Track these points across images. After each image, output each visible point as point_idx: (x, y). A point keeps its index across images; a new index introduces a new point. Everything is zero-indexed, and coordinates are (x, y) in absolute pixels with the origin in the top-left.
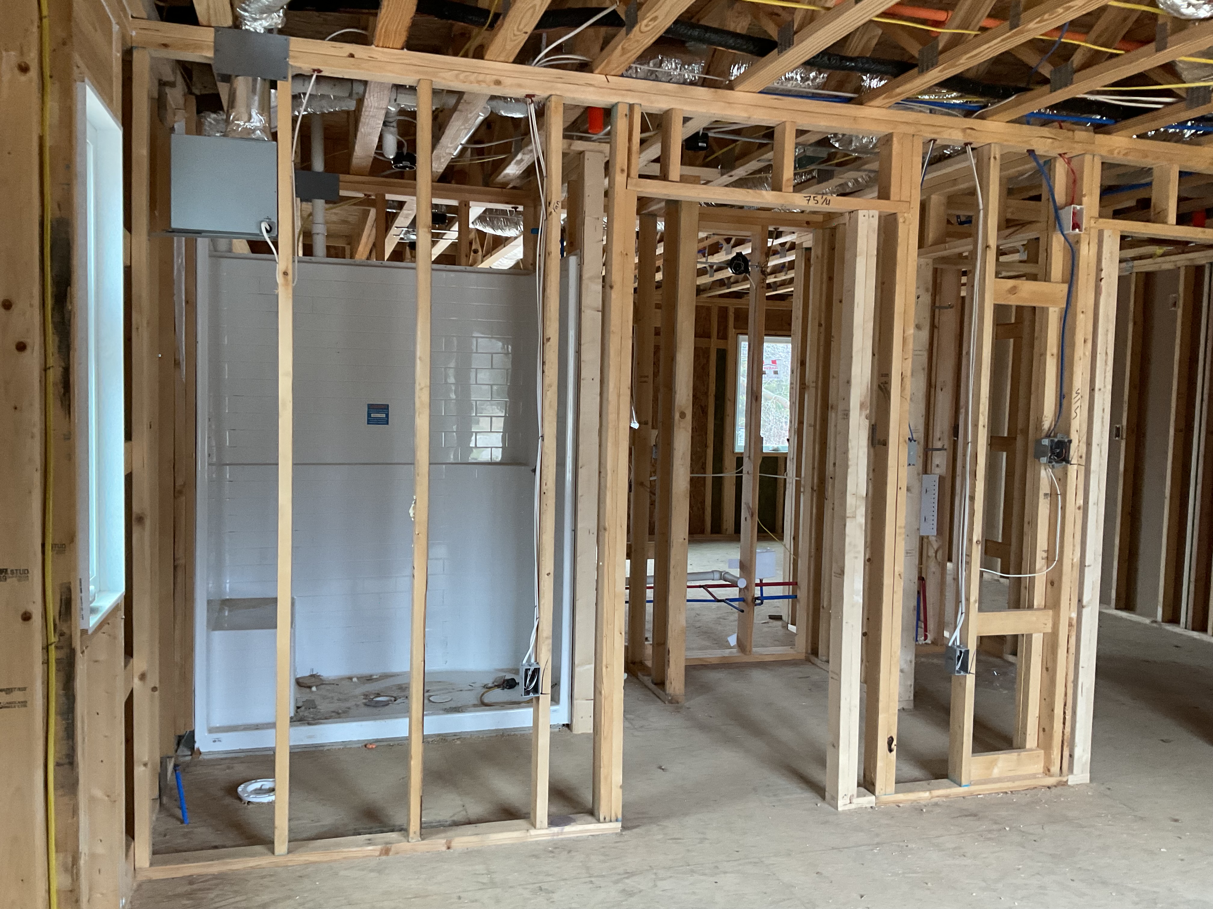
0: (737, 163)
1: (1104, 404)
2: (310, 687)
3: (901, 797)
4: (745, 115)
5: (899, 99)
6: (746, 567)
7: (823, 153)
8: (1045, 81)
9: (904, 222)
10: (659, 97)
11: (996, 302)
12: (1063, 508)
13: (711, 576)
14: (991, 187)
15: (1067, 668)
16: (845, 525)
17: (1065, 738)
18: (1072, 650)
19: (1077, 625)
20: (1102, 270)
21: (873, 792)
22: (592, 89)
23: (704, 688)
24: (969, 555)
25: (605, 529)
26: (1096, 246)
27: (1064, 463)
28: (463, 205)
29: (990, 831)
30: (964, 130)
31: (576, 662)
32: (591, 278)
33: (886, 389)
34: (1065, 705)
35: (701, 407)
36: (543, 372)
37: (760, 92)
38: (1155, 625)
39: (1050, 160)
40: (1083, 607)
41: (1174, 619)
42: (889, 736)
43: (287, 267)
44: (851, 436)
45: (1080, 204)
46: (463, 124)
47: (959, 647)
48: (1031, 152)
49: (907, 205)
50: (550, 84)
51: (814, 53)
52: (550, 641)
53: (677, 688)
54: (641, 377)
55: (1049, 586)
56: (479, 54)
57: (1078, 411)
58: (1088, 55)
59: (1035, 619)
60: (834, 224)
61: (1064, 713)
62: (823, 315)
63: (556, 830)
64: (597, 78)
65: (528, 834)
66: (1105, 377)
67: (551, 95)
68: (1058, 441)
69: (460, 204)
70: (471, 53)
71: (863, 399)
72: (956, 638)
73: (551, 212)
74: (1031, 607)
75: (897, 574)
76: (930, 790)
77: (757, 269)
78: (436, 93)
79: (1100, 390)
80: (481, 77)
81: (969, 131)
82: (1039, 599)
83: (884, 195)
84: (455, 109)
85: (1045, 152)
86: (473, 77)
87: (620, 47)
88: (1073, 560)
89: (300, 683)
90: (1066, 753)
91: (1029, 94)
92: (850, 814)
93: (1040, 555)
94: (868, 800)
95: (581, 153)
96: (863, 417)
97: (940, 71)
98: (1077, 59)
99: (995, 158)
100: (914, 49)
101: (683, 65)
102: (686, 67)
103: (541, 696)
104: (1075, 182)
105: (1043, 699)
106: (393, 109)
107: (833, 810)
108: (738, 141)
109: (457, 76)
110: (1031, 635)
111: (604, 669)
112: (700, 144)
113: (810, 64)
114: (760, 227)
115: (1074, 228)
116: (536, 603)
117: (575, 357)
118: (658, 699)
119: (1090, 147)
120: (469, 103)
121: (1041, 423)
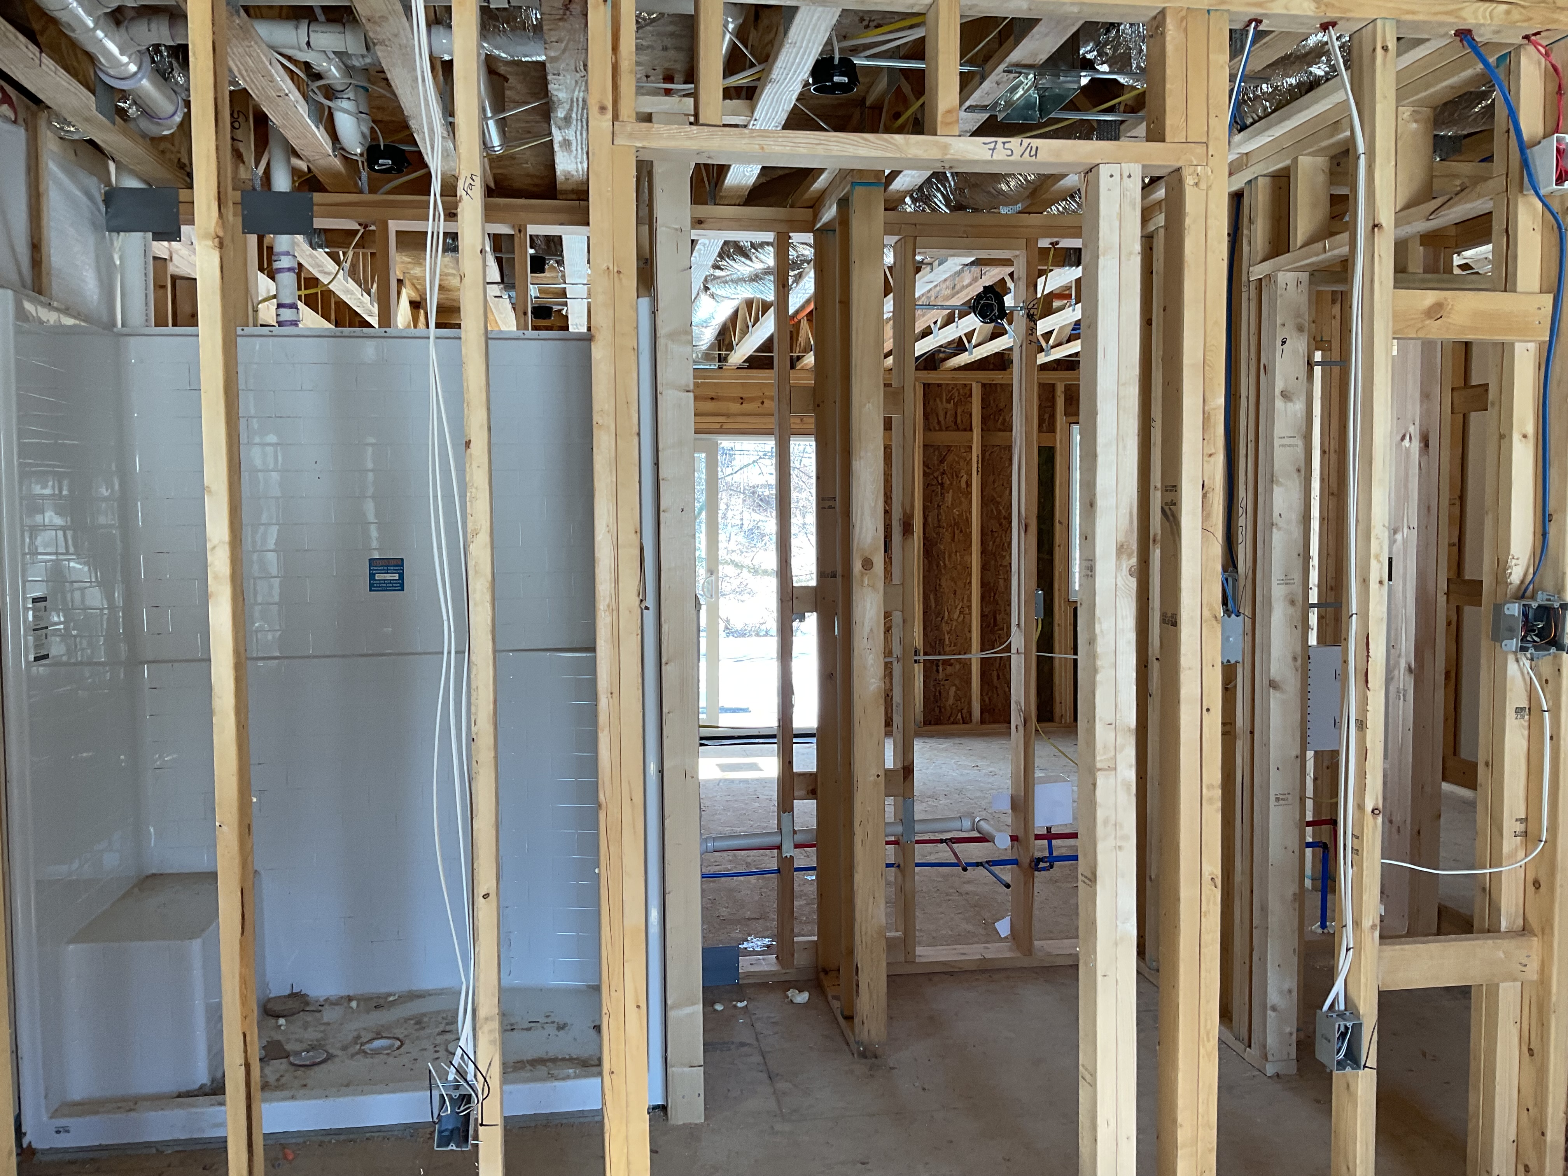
9: (1196, 186)
11: (1401, 336)
12: (1556, 738)
13: (958, 824)
14: (1379, 107)
16: (1095, 785)
24: (1358, 837)
25: (600, 806)
27: (1553, 650)
31: (670, 1002)
32: (671, 335)
33: (1173, 515)
44: (1098, 612)
47: (1341, 1015)
48: (1464, 35)
49: (1202, 150)
53: (873, 1026)
55: (1531, 889)
59: (1502, 955)
68: (1540, 606)
71: (1121, 539)
72: (1337, 995)
73: (461, 198)
74: (1493, 931)
75: (1205, 875)
77: (1021, 313)
82: (1510, 916)
83: (1154, 132)
85: (1497, 34)
89: (268, 1009)
93: (1511, 826)
96: (1124, 572)
99: (1385, 49)
104: (1560, 91)
110: (1495, 988)
111: (607, 1078)
112: (836, 79)
114: (1023, 241)
115: (1560, 181)
117: (653, 471)
121: (1505, 569)
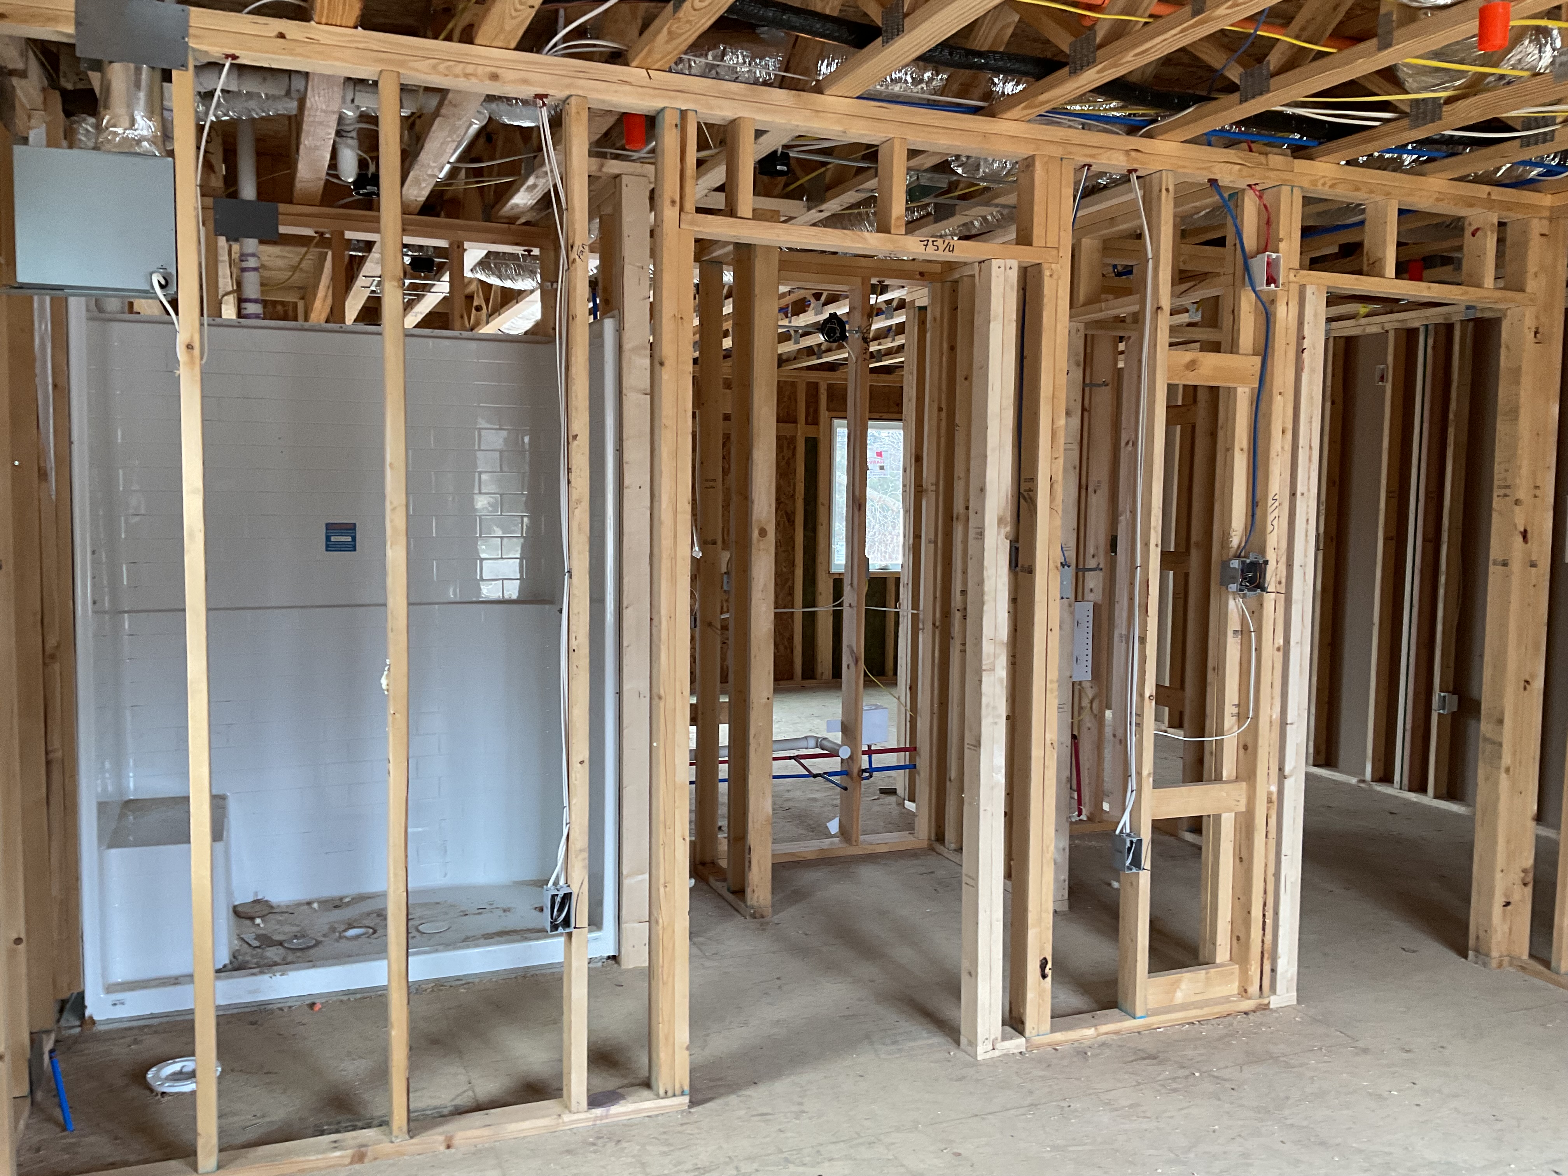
0: (829, 194)
1: (1307, 513)
2: (252, 919)
3: (1059, 1036)
4: (839, 128)
5: (1042, 110)
6: (850, 729)
7: (942, 182)
8: (1231, 88)
9: (1051, 276)
10: (720, 101)
11: (1170, 382)
12: (1258, 649)
13: (804, 743)
14: (1163, 229)
15: (1266, 857)
16: (981, 681)
17: (1266, 946)
18: (1273, 834)
19: (1278, 802)
20: (1304, 338)
21: (1021, 1032)
22: (627, 88)
23: (797, 896)
24: (1140, 715)
25: (660, 698)
26: (1297, 306)
27: (1259, 591)
28: (456, 247)
29: (1174, 1079)
30: (1127, 152)
31: (625, 872)
32: (634, 350)
33: (1031, 498)
34: (1265, 905)
35: (787, 513)
36: (569, 482)
37: (858, 98)
38: (1362, 785)
39: (1237, 193)
40: (1285, 777)
41: (1386, 777)
42: (1042, 958)
43: (192, 337)
44: (986, 563)
45: (1276, 251)
46: (450, 135)
47: (1128, 835)
48: (1213, 182)
49: (1055, 252)
50: (568, 81)
51: (932, 44)
52: (586, 855)
53: (761, 898)
54: (706, 481)
55: (1241, 751)
56: (468, 37)
57: (1275, 523)
58: (1288, 53)
59: (1225, 795)
60: (956, 276)
61: (1264, 915)
62: (944, 397)
63: (598, 1111)
64: (633, 73)
65: (560, 1121)
66: (1309, 478)
67: (569, 96)
68: (1252, 563)
69: (451, 244)
70: (457, 35)
71: (1001, 513)
72: (1125, 824)
73: (574, 259)
74: (1218, 779)
75: (1048, 742)
76: (1095, 1026)
77: (856, 336)
78: (405, 89)
79: (1302, 494)
80: (470, 69)
81: (1133, 154)
82: (1228, 769)
83: (1024, 239)
84: (436, 114)
85: (1231, 182)
86: (459, 69)
87: (665, 31)
88: (1271, 717)
89: (240, 913)
90: (1267, 968)
91: (1212, 105)
92: (992, 1063)
93: (1230, 710)
94: (1017, 1044)
95: (617, 177)
96: (1002, 535)
97: (1098, 72)
98: (1274, 60)
99: (1167, 190)
100: (1063, 41)
101: (753, 59)
102: (758, 61)
103: (575, 931)
104: (1268, 222)
105: (1236, 898)
106: (350, 113)
107: (971, 1059)
108: (828, 163)
109: (434, 67)
110: (1220, 816)
111: (662, 889)
112: (779, 167)
113: (926, 59)
114: (860, 279)
115: (1268, 284)
116: (566, 803)
117: (615, 456)
118: (736, 913)
119: (1288, 176)
120: (455, 106)
121: (1228, 539)
